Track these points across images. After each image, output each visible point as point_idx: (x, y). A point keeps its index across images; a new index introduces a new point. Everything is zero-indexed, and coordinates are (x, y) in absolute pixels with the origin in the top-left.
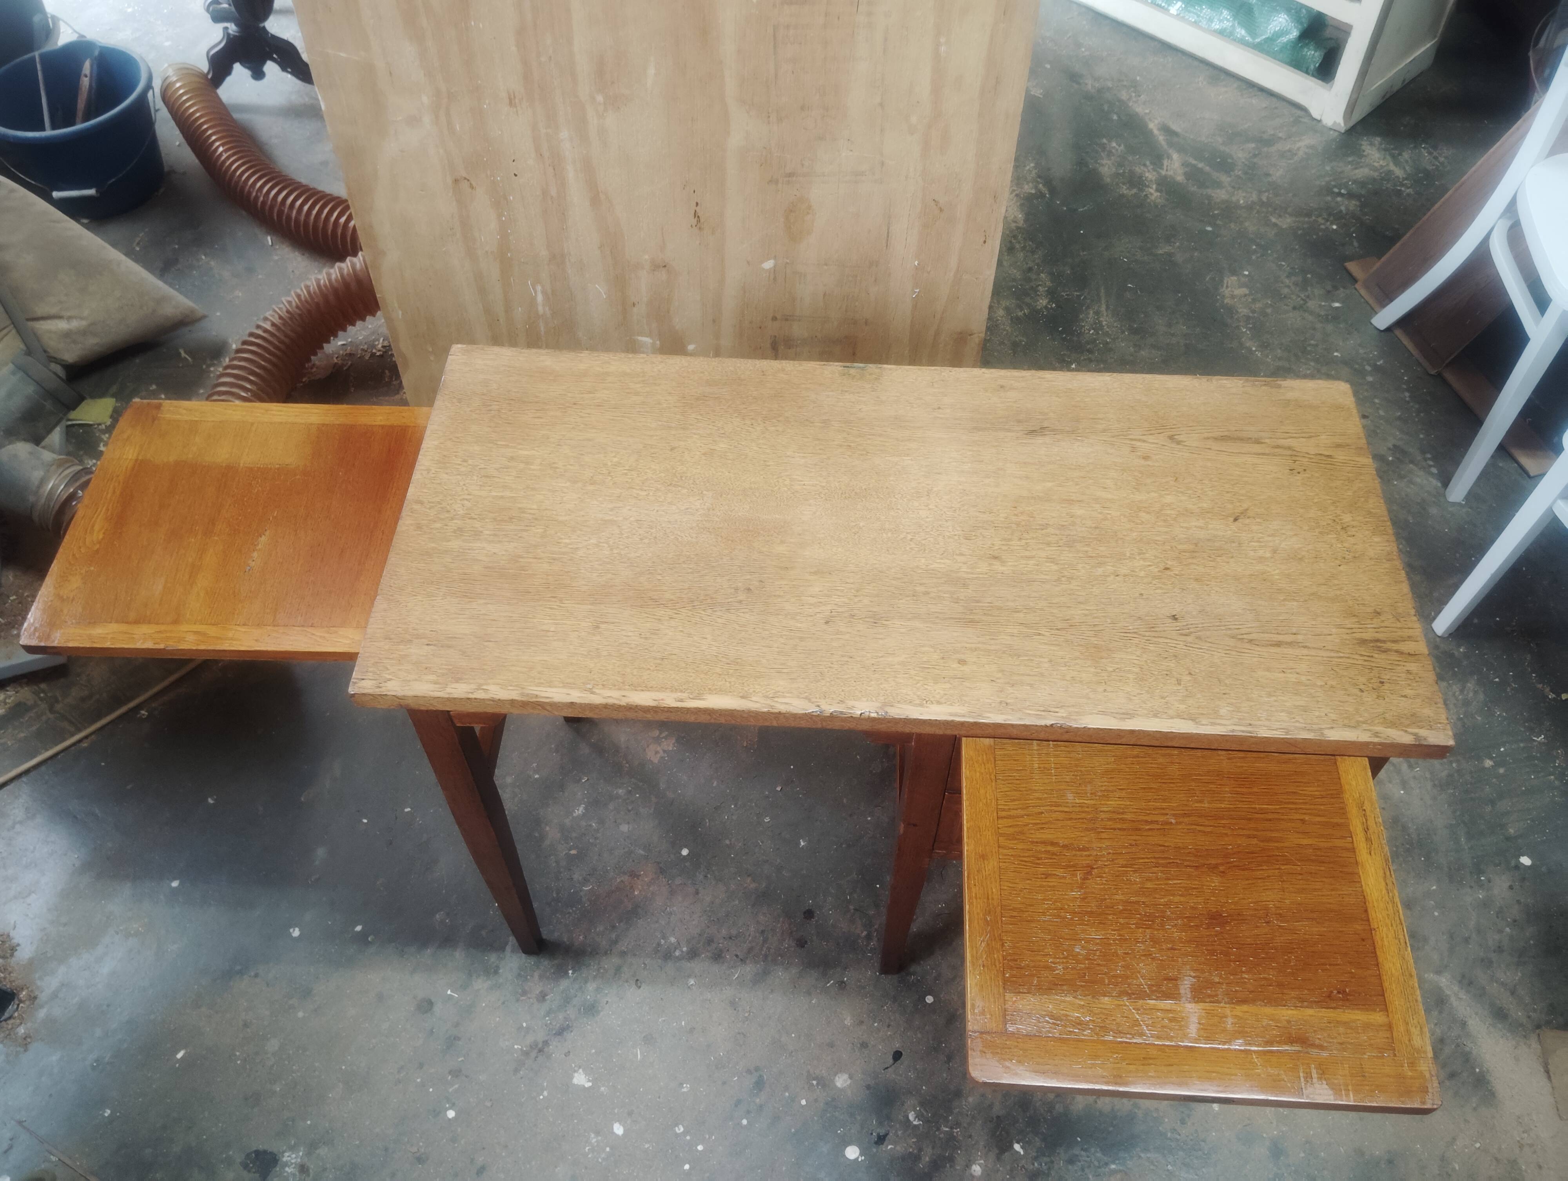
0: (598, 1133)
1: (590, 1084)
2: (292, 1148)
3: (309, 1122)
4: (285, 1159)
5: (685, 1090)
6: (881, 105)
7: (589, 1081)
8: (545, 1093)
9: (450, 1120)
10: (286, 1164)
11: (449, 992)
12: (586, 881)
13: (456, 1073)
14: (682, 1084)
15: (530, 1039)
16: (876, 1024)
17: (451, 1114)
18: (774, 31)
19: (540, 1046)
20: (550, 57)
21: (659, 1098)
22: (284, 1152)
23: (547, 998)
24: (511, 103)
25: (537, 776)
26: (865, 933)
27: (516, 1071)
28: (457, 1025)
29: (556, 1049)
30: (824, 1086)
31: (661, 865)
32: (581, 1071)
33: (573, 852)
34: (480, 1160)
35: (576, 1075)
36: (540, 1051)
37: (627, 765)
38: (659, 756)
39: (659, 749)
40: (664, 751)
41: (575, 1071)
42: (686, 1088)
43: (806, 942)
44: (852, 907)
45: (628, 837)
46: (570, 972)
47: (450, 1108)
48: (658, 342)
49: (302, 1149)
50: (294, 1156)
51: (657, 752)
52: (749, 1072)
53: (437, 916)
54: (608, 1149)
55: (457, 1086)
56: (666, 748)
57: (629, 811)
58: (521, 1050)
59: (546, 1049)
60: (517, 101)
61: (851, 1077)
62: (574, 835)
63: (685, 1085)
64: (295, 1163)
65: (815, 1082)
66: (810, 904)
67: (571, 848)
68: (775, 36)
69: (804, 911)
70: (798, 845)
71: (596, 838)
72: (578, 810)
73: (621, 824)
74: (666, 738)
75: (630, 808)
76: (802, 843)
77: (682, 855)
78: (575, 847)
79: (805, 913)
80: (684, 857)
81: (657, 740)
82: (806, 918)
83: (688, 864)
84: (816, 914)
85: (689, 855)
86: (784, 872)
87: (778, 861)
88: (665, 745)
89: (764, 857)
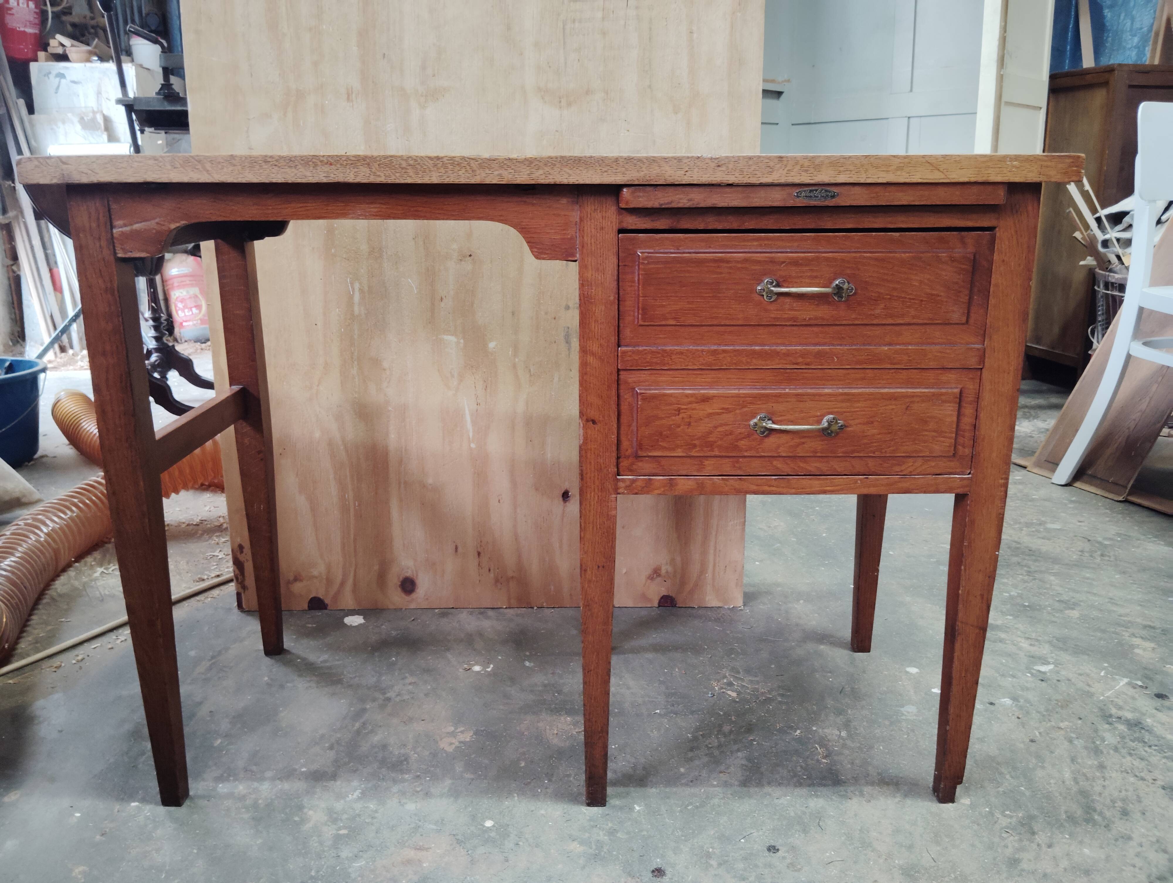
6: (650, 87)
12: (357, 857)
18: (564, 26)
20: (384, 54)
24: (349, 99)
25: (304, 769)
31: (457, 837)
33: (343, 832)
37: (416, 755)
38: (454, 746)
39: (454, 741)
40: (460, 742)
45: (415, 815)
48: (462, 341)
51: (451, 744)
56: (462, 740)
57: (418, 792)
60: (354, 95)
62: (345, 816)
66: (657, 862)
67: (339, 829)
68: (564, 29)
69: (652, 869)
70: (632, 809)
71: (373, 818)
72: (352, 795)
73: (406, 804)
74: (462, 732)
75: (418, 789)
76: (637, 808)
77: (484, 826)
78: (345, 828)
79: (653, 871)
80: (488, 828)
81: (453, 734)
82: (655, 876)
83: (493, 834)
84: (669, 871)
85: (494, 826)
86: (619, 835)
87: (610, 825)
88: (462, 737)
89: (592, 823)
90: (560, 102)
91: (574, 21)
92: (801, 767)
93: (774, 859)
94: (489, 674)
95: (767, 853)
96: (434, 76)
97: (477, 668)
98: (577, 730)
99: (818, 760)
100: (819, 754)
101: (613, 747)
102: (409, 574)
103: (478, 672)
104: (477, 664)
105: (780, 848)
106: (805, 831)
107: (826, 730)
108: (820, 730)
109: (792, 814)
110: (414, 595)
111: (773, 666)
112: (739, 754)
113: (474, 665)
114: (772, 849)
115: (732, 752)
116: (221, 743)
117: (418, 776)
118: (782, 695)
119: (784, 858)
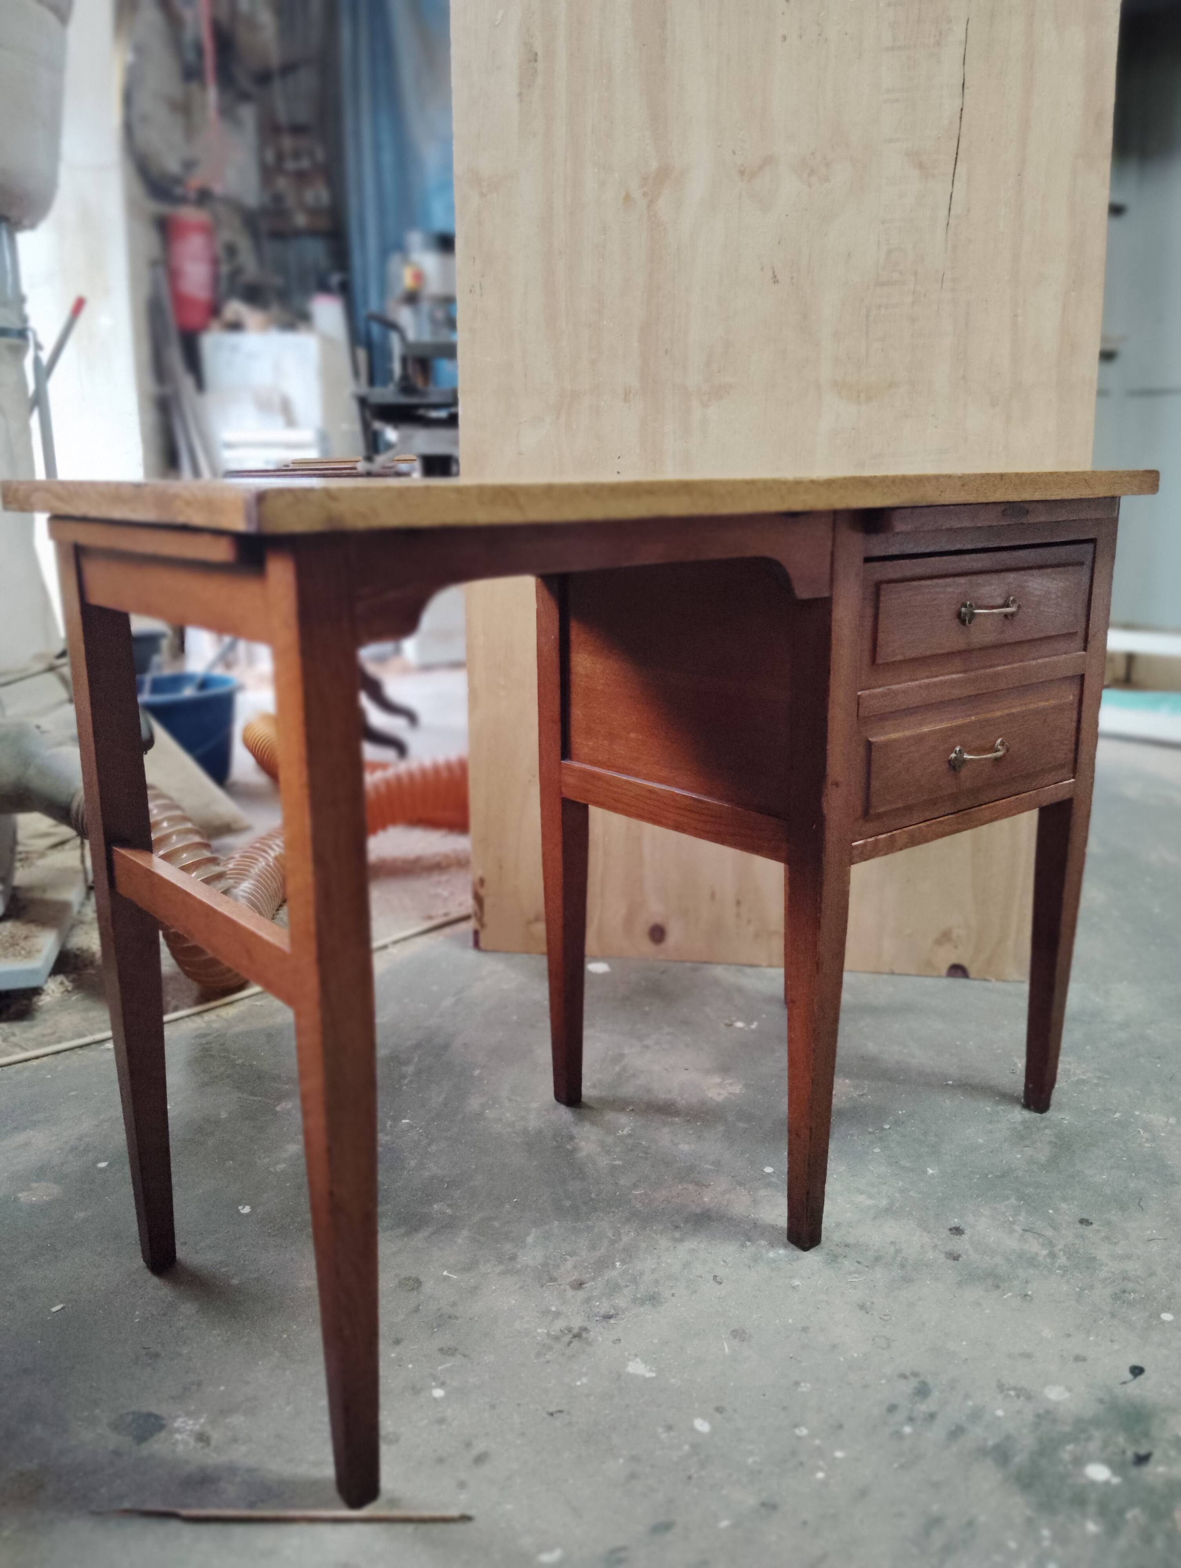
0: (669, 1428)
1: (654, 1375)
2: (189, 1414)
3: (222, 1388)
4: (176, 1425)
5: (804, 1389)
6: (964, 377)
7: (651, 1370)
8: (585, 1380)
9: (435, 1399)
10: (178, 1431)
11: (445, 1273)
12: (635, 1186)
13: (448, 1352)
14: (797, 1383)
15: (560, 1324)
16: (1092, 1338)
17: (438, 1393)
18: (867, 313)
19: (576, 1331)
20: (667, 350)
21: (764, 1395)
22: (177, 1417)
23: (584, 1286)
24: (626, 400)
26: (1045, 1252)
27: (539, 1355)
28: (454, 1304)
29: (599, 1335)
30: (1029, 1398)
31: (737, 1179)
32: (638, 1359)
33: (617, 1162)
34: (480, 1446)
35: (631, 1363)
36: (575, 1336)
37: (683, 1102)
38: (722, 1097)
39: (722, 1092)
40: (730, 1093)
41: (629, 1360)
42: (805, 1387)
43: (959, 1256)
44: (1018, 1228)
45: (690, 1156)
46: (618, 1264)
47: (436, 1387)
49: (205, 1415)
50: (191, 1422)
51: (720, 1094)
52: (904, 1376)
53: (435, 1206)
54: (686, 1447)
55: (448, 1365)
56: (732, 1092)
57: (690, 1134)
58: (548, 1334)
59: (584, 1335)
60: (632, 395)
61: (1069, 1389)
62: (617, 1151)
63: (802, 1384)
64: (191, 1431)
65: (1012, 1393)
66: (956, 1222)
67: (614, 1159)
68: (867, 316)
69: (949, 1228)
70: (925, 1172)
71: (647, 1153)
72: (622, 1131)
73: (679, 1144)
74: (731, 1084)
75: (690, 1132)
76: (930, 1171)
77: (764, 1172)
78: (619, 1159)
79: (950, 1229)
80: (768, 1174)
81: (720, 1085)
82: (954, 1234)
83: (774, 1180)
84: (968, 1231)
85: (774, 1172)
86: (911, 1193)
87: (901, 1184)
88: (731, 1089)
89: (880, 1180)
90: (859, 396)
91: (879, 307)
92: (1121, 1149)
93: (1088, 1231)
94: (753, 1031)
95: (1078, 1226)
96: (719, 372)
97: (739, 1024)
98: (857, 1093)
99: (1140, 1145)
100: (1142, 1137)
101: (900, 1112)
102: (659, 920)
103: (741, 1029)
104: (739, 1019)
105: (1093, 1222)
106: (1123, 1208)
107: (1151, 1116)
108: (1144, 1115)
109: (1109, 1192)
110: (663, 946)
111: (1088, 1048)
112: (1047, 1131)
113: (735, 1021)
114: (1084, 1222)
115: (1038, 1129)
116: (480, 1073)
117: (688, 1121)
118: (1099, 1078)
119: (1098, 1231)
